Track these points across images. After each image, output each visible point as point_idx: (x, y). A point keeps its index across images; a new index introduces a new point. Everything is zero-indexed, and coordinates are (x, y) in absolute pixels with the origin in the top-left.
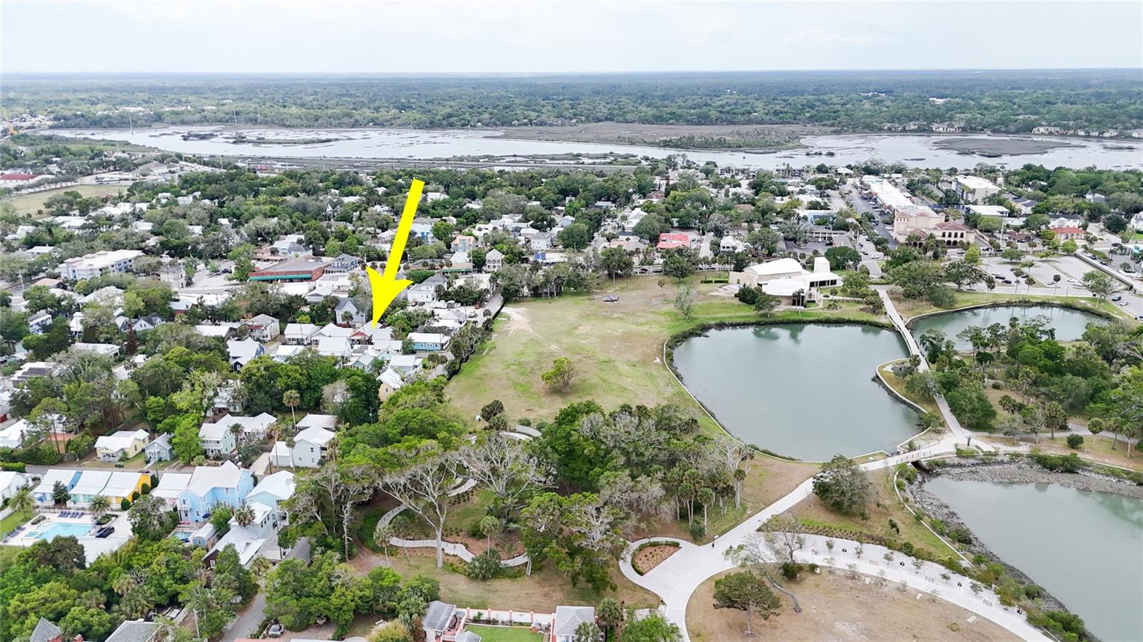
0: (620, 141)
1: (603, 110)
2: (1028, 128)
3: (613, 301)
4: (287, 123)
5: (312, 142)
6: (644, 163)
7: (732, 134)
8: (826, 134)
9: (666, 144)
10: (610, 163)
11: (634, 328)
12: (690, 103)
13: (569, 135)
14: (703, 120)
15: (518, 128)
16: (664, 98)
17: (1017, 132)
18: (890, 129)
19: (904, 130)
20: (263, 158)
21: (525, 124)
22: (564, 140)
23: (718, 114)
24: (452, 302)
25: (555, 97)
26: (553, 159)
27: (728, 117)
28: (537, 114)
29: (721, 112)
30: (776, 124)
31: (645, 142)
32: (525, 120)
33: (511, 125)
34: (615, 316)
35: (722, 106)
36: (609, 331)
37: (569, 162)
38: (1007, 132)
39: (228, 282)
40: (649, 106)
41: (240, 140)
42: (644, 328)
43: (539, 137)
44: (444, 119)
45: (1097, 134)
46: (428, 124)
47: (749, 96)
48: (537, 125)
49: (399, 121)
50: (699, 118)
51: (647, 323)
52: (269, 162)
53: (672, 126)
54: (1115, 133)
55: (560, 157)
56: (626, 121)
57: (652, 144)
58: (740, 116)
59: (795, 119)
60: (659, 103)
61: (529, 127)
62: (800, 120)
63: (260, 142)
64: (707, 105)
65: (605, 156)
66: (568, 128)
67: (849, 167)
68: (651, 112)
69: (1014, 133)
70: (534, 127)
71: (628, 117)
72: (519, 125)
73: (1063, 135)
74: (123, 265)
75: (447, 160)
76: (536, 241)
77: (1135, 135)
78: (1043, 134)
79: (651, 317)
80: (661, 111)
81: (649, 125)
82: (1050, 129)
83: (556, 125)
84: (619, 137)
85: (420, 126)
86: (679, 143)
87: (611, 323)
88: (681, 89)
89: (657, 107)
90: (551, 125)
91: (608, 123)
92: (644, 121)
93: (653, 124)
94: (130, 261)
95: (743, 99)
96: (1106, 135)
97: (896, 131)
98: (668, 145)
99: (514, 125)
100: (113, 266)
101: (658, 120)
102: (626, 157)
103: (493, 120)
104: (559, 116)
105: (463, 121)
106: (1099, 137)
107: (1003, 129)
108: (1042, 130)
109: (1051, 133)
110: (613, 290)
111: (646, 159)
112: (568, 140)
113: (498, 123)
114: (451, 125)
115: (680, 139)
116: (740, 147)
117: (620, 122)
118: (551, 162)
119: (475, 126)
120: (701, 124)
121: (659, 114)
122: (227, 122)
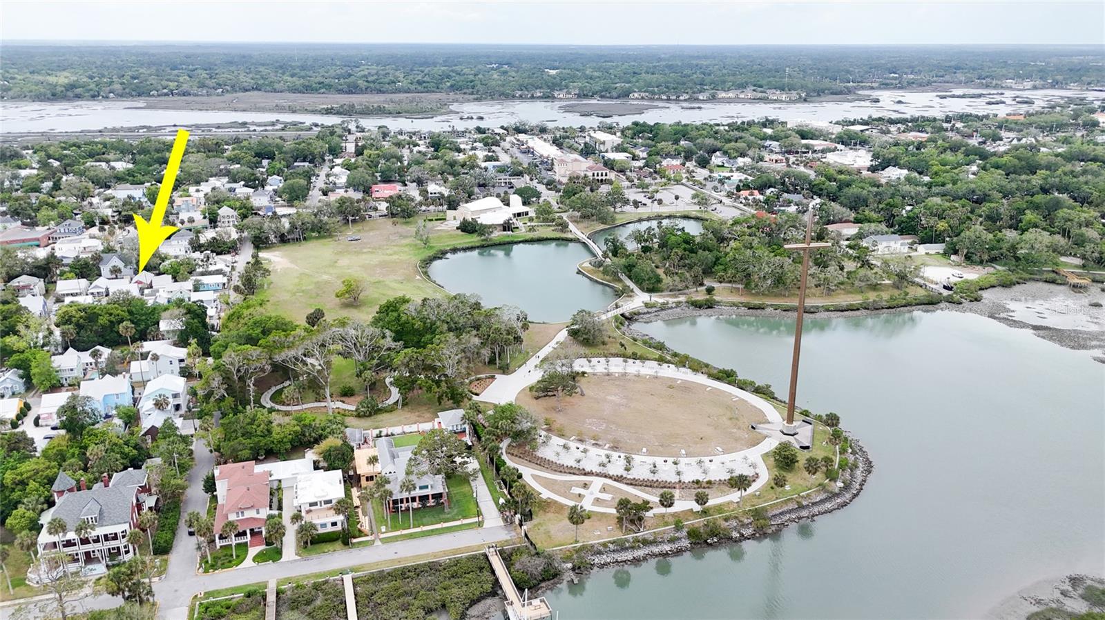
0: (279, 109)
1: (246, 80)
2: (625, 94)
3: (357, 240)
6: (315, 128)
8: (469, 101)
9: (328, 112)
10: (282, 130)
11: (387, 258)
12: (332, 73)
13: (222, 105)
14: (353, 89)
15: (159, 98)
16: (303, 68)
17: (618, 97)
18: (521, 96)
19: (532, 97)
21: (166, 95)
22: (219, 109)
23: (365, 83)
24: (208, 252)
26: (218, 127)
27: (376, 86)
28: (176, 83)
29: (367, 81)
30: (422, 92)
31: (306, 110)
32: (165, 91)
33: (149, 95)
34: (365, 250)
35: (365, 76)
36: (367, 262)
37: (240, 130)
38: (611, 98)
40: (292, 76)
42: (395, 257)
43: (188, 107)
44: (67, 91)
45: (675, 97)
46: (49, 96)
47: (387, 67)
48: (179, 94)
49: (11, 93)
50: (349, 87)
51: (395, 253)
53: (324, 95)
54: (687, 96)
55: (225, 126)
56: (275, 91)
57: (314, 112)
58: (387, 86)
59: (438, 88)
60: (303, 73)
61: (173, 97)
62: (442, 89)
64: (350, 75)
65: (273, 124)
66: (214, 98)
67: (502, 127)
68: (298, 82)
69: (616, 98)
70: (176, 98)
71: (277, 86)
72: (159, 95)
73: (651, 99)
75: (100, 132)
76: (256, 199)
77: (701, 98)
78: (637, 99)
79: (396, 249)
80: (309, 81)
81: (299, 95)
82: (642, 94)
83: (201, 95)
84: (277, 106)
85: (39, 98)
86: (341, 110)
87: (364, 256)
88: (316, 60)
89: (303, 77)
90: (196, 95)
91: (256, 93)
92: (294, 90)
93: (304, 93)
95: (382, 70)
96: (681, 98)
97: (526, 98)
98: (331, 113)
99: (153, 95)
101: (308, 89)
102: (295, 124)
103: (127, 90)
104: (201, 86)
105: (92, 93)
106: (676, 100)
107: (608, 95)
108: (636, 95)
109: (643, 98)
110: (351, 232)
111: (316, 125)
112: (223, 109)
113: (134, 93)
114: (78, 97)
115: (342, 106)
116: (399, 113)
117: (268, 91)
118: (220, 130)
119: (107, 97)
120: (354, 93)
121: (307, 84)
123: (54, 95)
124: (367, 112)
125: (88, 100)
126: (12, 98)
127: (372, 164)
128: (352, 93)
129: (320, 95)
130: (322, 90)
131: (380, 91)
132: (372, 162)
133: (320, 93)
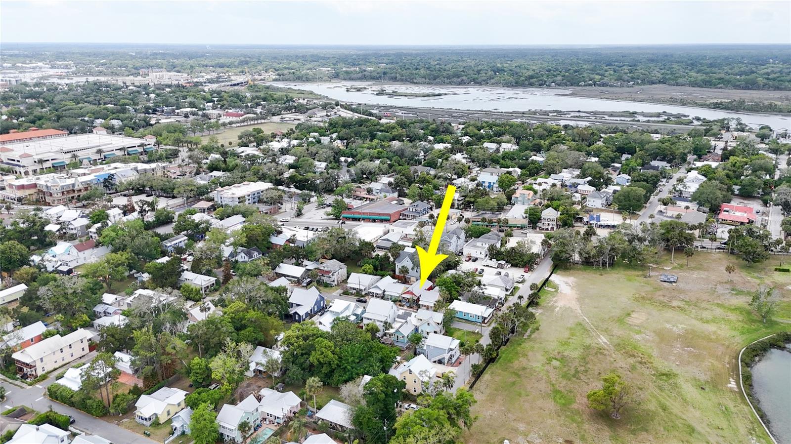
0: (673, 101)
1: (657, 74)
3: (671, 282)
4: (415, 81)
5: (428, 96)
6: (696, 123)
7: (780, 99)
9: (717, 106)
10: (664, 122)
11: (698, 325)
12: (736, 70)
13: (627, 95)
14: (751, 85)
15: (584, 88)
16: (711, 65)
20: (391, 107)
21: (591, 85)
22: (622, 99)
23: (765, 81)
24: (503, 262)
25: (616, 63)
26: (611, 115)
27: (774, 84)
28: (600, 77)
29: (768, 79)
31: (696, 103)
32: (590, 82)
33: (578, 86)
34: (675, 303)
35: (768, 74)
36: (668, 326)
37: (626, 119)
39: (326, 217)
40: (698, 72)
41: (381, 93)
42: (712, 328)
43: (600, 96)
44: (526, 80)
46: (514, 84)
48: (599, 85)
49: (492, 81)
50: (746, 83)
51: (714, 320)
52: (394, 110)
53: (720, 90)
55: (618, 114)
56: (677, 85)
57: (703, 106)
58: (787, 84)
60: (708, 70)
61: (593, 88)
63: (394, 94)
64: (753, 72)
65: (659, 115)
66: (626, 89)
68: (701, 77)
70: (597, 88)
71: (680, 81)
72: (585, 86)
74: (256, 195)
75: (523, 113)
76: (592, 200)
79: (718, 311)
80: (710, 77)
81: (698, 89)
83: (616, 86)
84: (671, 98)
85: (508, 85)
86: (730, 106)
87: (669, 314)
88: (727, 58)
89: (707, 73)
90: (612, 86)
91: (661, 85)
92: (694, 84)
93: (702, 87)
94: (262, 192)
95: (787, 68)
98: (718, 108)
99: (581, 86)
100: (249, 196)
101: (707, 84)
102: (678, 116)
103: (564, 81)
104: (619, 79)
105: (541, 82)
110: (671, 267)
111: (698, 119)
112: (625, 99)
113: (568, 83)
114: (531, 85)
115: (731, 102)
118: (612, 118)
119: (549, 86)
120: (750, 89)
121: (708, 79)
122: (377, 79)
124: (756, 109)
125: (537, 87)
127: (734, 175)
128: (749, 89)
129: (716, 90)
130: (720, 85)
131: (777, 88)
132: (734, 172)
133: (717, 88)
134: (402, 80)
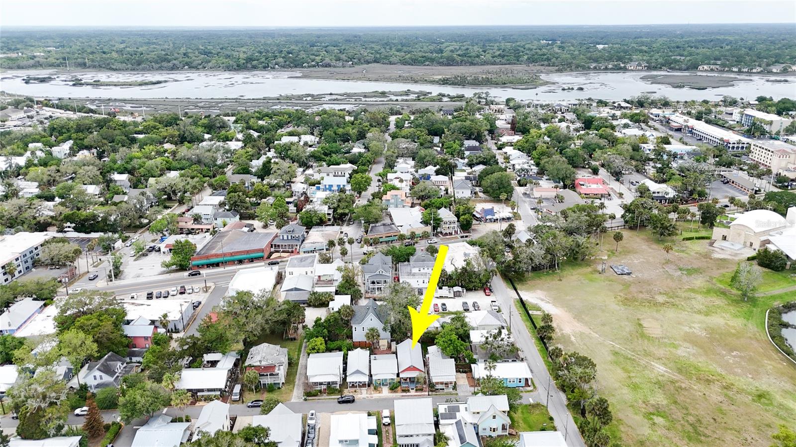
1: (370, 55)
2: (695, 66)
4: (114, 67)
5: (145, 84)
15: (308, 69)
17: (687, 69)
18: (595, 68)
19: (606, 69)
21: (314, 66)
23: (459, 57)
28: (321, 58)
29: (459, 55)
30: (505, 64)
32: (313, 63)
33: (303, 67)
38: (680, 69)
41: (78, 83)
44: (247, 63)
45: (746, 70)
46: (235, 67)
48: (322, 66)
49: (210, 64)
53: (428, 67)
54: (759, 69)
56: (390, 63)
61: (317, 69)
63: (97, 84)
64: (441, 50)
66: (347, 70)
69: (685, 70)
70: (321, 69)
71: (392, 59)
72: (309, 67)
73: (721, 71)
77: (774, 70)
78: (706, 71)
81: (409, 66)
82: (711, 66)
83: (338, 67)
85: (229, 68)
86: (456, 81)
89: (408, 52)
90: (335, 67)
93: (412, 65)
95: (462, 46)
96: (754, 71)
97: (600, 69)
99: (305, 67)
103: (287, 63)
104: (340, 61)
105: (264, 64)
106: (748, 72)
107: (677, 67)
108: (706, 67)
109: (712, 70)
113: (292, 65)
114: (255, 68)
117: (385, 64)
119: (274, 68)
120: (452, 65)
121: (414, 57)
122: (58, 66)
123: (238, 66)
125: (261, 70)
126: (211, 68)
128: (450, 65)
129: (426, 67)
130: (427, 63)
133: (425, 65)
134: (94, 67)
